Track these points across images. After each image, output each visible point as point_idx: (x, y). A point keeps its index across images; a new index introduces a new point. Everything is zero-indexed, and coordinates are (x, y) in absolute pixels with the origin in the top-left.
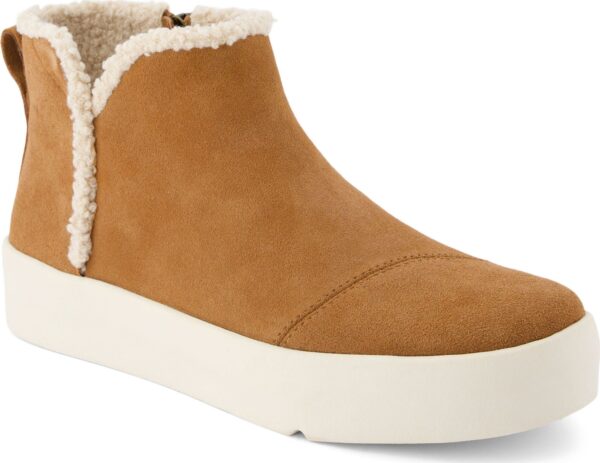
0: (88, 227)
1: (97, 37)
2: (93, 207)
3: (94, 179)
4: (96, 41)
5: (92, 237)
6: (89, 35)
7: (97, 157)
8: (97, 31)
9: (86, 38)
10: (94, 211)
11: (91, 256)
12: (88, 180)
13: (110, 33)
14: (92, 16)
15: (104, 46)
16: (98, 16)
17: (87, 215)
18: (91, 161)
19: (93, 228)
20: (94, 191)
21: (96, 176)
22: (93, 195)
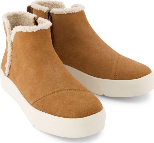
0: (9, 67)
1: (24, 20)
2: (11, 62)
3: (11, 56)
4: (23, 21)
5: (10, 69)
6: (22, 19)
7: (12, 52)
8: (23, 19)
9: (21, 20)
10: (11, 63)
11: (9, 73)
12: (10, 56)
13: (26, 20)
14: (22, 15)
15: (25, 22)
16: (23, 15)
17: (9, 64)
18: (11, 52)
19: (10, 67)
20: (11, 59)
21: (12, 55)
22: (11, 60)
